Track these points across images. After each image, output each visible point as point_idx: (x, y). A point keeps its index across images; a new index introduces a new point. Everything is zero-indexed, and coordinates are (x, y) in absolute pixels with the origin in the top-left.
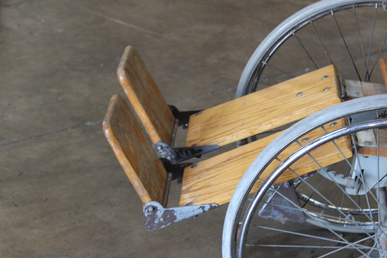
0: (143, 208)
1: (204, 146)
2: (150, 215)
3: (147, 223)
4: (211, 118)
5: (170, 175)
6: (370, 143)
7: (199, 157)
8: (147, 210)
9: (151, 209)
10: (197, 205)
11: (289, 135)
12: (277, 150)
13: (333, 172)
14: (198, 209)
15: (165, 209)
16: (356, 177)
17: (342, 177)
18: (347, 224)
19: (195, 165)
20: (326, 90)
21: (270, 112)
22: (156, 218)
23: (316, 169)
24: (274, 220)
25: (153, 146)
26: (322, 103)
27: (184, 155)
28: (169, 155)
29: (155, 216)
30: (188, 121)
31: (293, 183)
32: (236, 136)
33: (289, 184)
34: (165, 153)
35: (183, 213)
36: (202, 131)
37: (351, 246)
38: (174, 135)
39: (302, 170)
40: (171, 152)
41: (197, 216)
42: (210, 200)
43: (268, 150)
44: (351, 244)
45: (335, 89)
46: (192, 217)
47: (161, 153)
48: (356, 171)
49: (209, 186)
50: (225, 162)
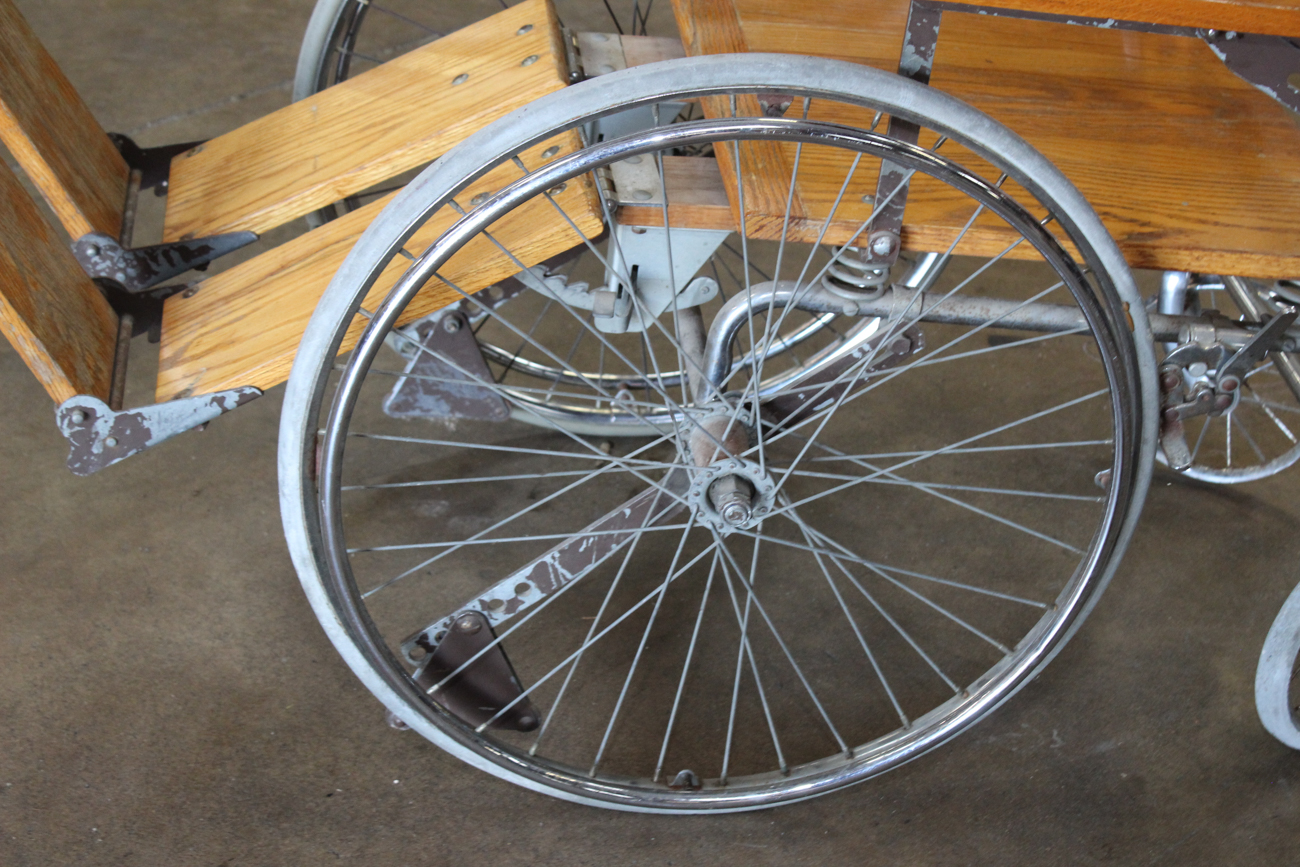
0: (55, 416)
1: (215, 237)
2: (78, 431)
3: (70, 456)
4: (228, 160)
5: (127, 321)
6: (648, 193)
7: (203, 267)
8: (66, 421)
9: (76, 417)
10: (202, 396)
11: (429, 185)
12: (401, 229)
13: (561, 279)
14: (206, 405)
15: (118, 414)
16: (620, 287)
17: (583, 291)
18: (617, 415)
19: (192, 291)
20: (529, 62)
21: (386, 131)
22: (93, 440)
23: (511, 273)
24: (426, 422)
25: (73, 246)
26: (518, 98)
27: (163, 266)
28: (120, 270)
29: (90, 433)
30: (166, 176)
31: (466, 318)
32: (299, 203)
33: (457, 323)
34: (108, 263)
35: (166, 420)
36: (207, 198)
37: (617, 466)
38: (129, 213)
39: (475, 279)
40: (125, 260)
41: (206, 424)
42: (238, 380)
43: (376, 232)
44: (616, 461)
45: (550, 58)
46: (195, 428)
47: (96, 264)
48: (617, 275)
49: (233, 342)
50: (272, 274)
